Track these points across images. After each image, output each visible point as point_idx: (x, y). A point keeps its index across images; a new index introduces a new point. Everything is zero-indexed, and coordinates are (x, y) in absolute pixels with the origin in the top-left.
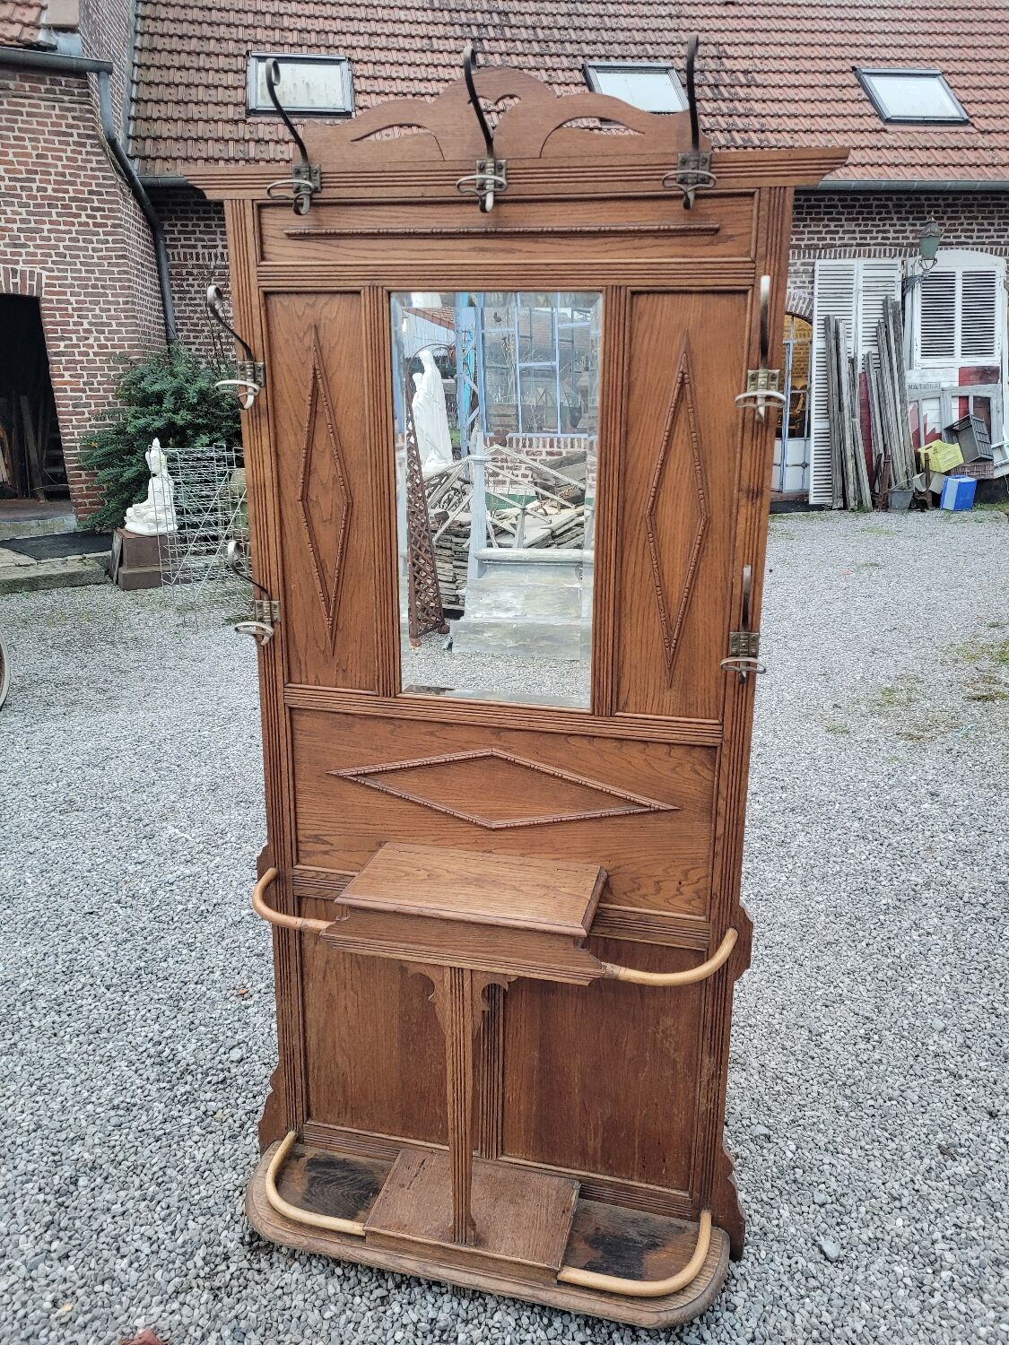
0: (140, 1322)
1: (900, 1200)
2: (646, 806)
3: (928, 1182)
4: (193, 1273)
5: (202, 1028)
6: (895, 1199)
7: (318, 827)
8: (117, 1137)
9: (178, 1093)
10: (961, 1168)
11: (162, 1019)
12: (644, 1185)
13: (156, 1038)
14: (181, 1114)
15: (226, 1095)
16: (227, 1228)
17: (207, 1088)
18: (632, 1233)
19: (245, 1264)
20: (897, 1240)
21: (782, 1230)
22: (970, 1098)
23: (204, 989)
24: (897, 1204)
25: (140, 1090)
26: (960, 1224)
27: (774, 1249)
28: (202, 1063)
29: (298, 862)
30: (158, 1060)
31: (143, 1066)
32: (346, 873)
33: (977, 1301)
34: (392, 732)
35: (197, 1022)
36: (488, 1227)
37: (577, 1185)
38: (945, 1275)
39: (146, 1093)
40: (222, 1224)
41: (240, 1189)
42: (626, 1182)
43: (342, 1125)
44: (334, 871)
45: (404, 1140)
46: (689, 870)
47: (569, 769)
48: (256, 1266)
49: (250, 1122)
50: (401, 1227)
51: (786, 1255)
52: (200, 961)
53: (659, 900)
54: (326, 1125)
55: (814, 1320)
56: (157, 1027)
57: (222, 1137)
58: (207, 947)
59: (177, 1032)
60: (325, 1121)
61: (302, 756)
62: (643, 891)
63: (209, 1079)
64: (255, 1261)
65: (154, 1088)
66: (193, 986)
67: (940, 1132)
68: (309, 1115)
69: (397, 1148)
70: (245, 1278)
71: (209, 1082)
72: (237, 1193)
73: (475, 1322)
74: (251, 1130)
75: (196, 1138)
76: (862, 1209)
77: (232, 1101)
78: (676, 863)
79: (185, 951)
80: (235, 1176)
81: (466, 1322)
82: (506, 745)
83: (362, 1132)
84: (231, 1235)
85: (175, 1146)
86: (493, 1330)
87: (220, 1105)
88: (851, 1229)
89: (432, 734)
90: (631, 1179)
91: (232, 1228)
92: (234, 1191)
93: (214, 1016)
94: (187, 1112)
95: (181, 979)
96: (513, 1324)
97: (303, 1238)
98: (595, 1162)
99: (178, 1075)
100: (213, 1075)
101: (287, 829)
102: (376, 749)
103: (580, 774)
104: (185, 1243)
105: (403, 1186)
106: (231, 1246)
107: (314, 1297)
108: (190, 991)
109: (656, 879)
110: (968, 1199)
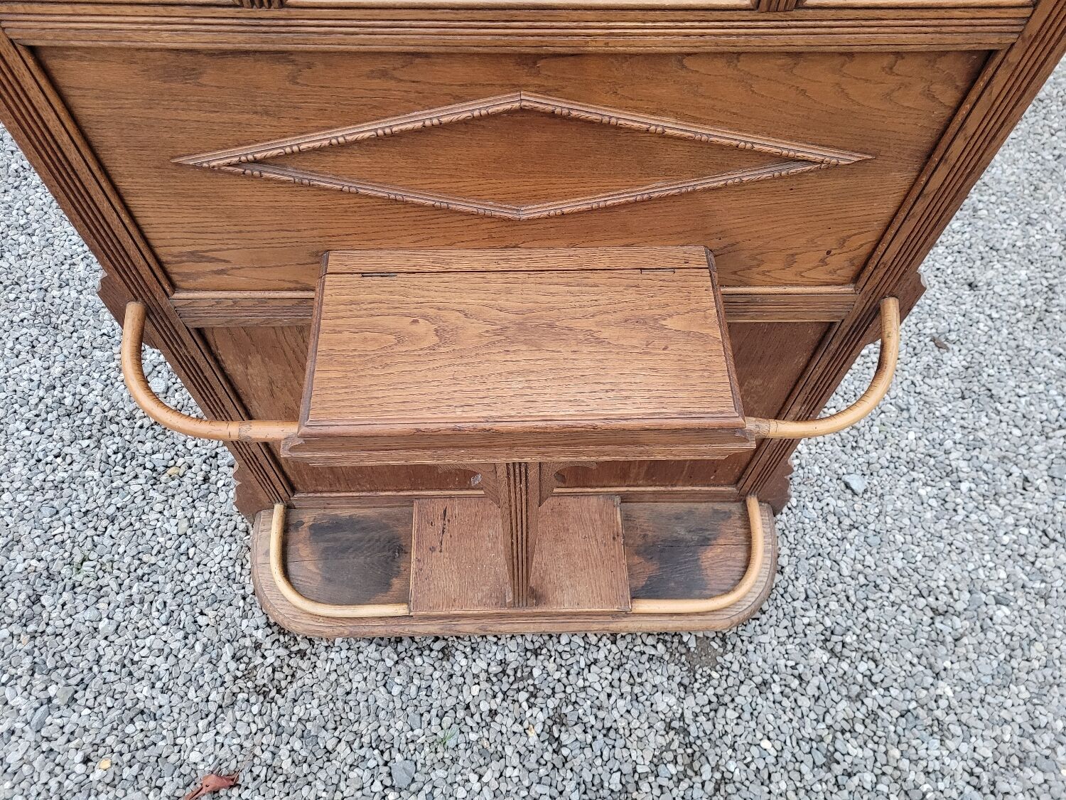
0: (195, 756)
1: (908, 410)
2: (815, 163)
3: (927, 380)
4: (228, 678)
5: (97, 353)
6: (902, 410)
7: (191, 242)
8: (61, 530)
9: (110, 452)
10: (954, 360)
11: (39, 349)
12: (690, 488)
13: (46, 382)
14: (126, 478)
15: (169, 441)
16: (244, 616)
17: (141, 438)
18: (681, 532)
19: (282, 652)
20: (912, 455)
21: (806, 470)
22: (949, 271)
23: (74, 294)
24: (905, 414)
25: (59, 460)
26: (966, 425)
27: (803, 494)
28: (120, 405)
29: (174, 287)
30: (62, 411)
31: (47, 424)
32: (267, 294)
33: (994, 506)
34: (293, 80)
35: (86, 345)
36: (543, 579)
37: (618, 499)
38: (964, 486)
39: (68, 460)
40: (238, 613)
41: (239, 562)
42: (670, 489)
43: (338, 491)
44: (246, 294)
45: (415, 493)
46: (849, 237)
47: (678, 115)
48: (295, 649)
49: (214, 472)
50: (452, 602)
51: (815, 498)
52: (49, 250)
53: (789, 275)
54: (319, 495)
55: (859, 567)
56: (37, 362)
57: (190, 500)
58: (48, 226)
59: (69, 365)
60: (315, 492)
61: (106, 136)
62: (764, 268)
63: (139, 423)
64: (292, 643)
65: (74, 450)
66: (56, 293)
67: (929, 320)
68: (294, 490)
69: (410, 501)
70: (288, 665)
71: (141, 427)
72: (238, 569)
73: (544, 651)
74: (220, 484)
75: (158, 507)
76: (875, 429)
77: (180, 447)
78: (831, 231)
79: (22, 239)
80: (227, 547)
81: (536, 653)
82: (550, 83)
83: (364, 494)
84: (252, 623)
85: (137, 525)
86: (565, 656)
87: (168, 456)
88: (867, 452)
89: (384, 74)
90: (675, 486)
91: (250, 613)
92: (233, 566)
93: (105, 331)
94: (132, 474)
95: (37, 285)
96: (582, 644)
97: (342, 629)
98: (635, 480)
99: (98, 426)
100: (141, 418)
101: (133, 252)
102: (267, 113)
103: (696, 120)
104: (205, 647)
105: (433, 549)
106: (259, 634)
107: (373, 673)
108: (57, 301)
109: (790, 252)
110: (967, 394)
